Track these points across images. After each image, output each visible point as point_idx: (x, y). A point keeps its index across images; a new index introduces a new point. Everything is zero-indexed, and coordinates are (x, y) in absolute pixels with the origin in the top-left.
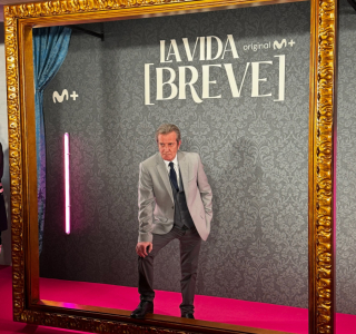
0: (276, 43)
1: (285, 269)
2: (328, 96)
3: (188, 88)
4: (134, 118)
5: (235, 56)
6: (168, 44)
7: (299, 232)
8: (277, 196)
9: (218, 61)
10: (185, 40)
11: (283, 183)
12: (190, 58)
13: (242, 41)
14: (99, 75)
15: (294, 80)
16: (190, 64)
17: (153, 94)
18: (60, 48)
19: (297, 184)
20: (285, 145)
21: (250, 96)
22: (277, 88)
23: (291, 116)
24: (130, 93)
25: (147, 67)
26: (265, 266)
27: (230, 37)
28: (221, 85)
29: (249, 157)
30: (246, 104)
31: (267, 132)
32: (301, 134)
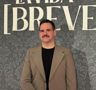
3: (36, 22)
5: (71, 1)
9: (58, 4)
12: (38, 1)
16: (38, 5)
21: (81, 30)
25: (6, 6)
28: (60, 21)
29: (80, 74)
30: (78, 35)
31: (93, 56)
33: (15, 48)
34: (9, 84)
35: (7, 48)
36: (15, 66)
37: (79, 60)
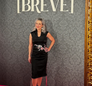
3: (35, 7)
4: (13, 18)
7: (78, 65)
8: (70, 50)
11: (73, 45)
15: (77, 5)
17: (21, 9)
19: (78, 46)
20: (73, 30)
21: (60, 11)
23: (76, 19)
24: (11, 8)
26: (65, 78)
28: (48, 6)
29: (59, 35)
30: (58, 14)
31: (66, 25)
32: (79, 26)
33: (24, 21)
34: (21, 40)
35: (19, 20)
36: (24, 31)
37: (58, 28)
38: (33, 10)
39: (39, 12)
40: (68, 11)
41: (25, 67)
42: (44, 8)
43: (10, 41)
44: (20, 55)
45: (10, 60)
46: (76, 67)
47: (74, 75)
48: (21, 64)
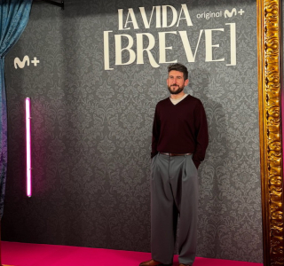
0: (227, 12)
1: (241, 226)
2: (274, 64)
3: (145, 54)
4: (94, 82)
5: (190, 23)
6: (125, 12)
8: (232, 154)
9: (174, 28)
10: (142, 9)
11: (238, 143)
12: (147, 26)
13: (196, 10)
14: (59, 42)
15: (245, 46)
16: (147, 31)
17: (112, 59)
18: (22, 16)
19: (251, 143)
20: (238, 106)
21: (204, 61)
22: (229, 53)
23: (243, 79)
24: (90, 59)
25: (106, 34)
26: (222, 223)
27: (184, 7)
32: (252, 96)
33: (120, 87)
34: (114, 134)
35: (109, 87)
36: (120, 111)
38: (140, 61)
39: (154, 64)
40: (223, 60)
41: (125, 198)
42: (167, 56)
43: (90, 138)
44: (113, 171)
45: (88, 182)
46: (248, 194)
47: (244, 215)
48: (115, 191)
